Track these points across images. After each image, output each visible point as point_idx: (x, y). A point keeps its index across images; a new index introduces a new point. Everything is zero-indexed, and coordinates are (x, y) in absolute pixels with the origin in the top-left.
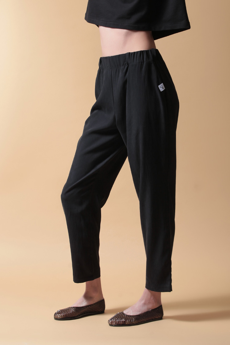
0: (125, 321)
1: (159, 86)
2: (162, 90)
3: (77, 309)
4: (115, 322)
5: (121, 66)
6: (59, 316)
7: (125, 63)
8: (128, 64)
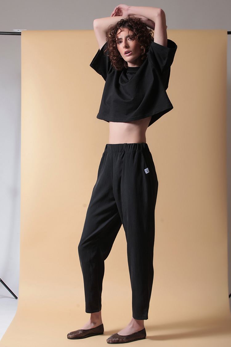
0: (118, 340)
1: (145, 170)
2: (147, 172)
3: (84, 331)
4: (111, 340)
5: (119, 152)
6: (71, 336)
7: (122, 150)
8: (124, 152)
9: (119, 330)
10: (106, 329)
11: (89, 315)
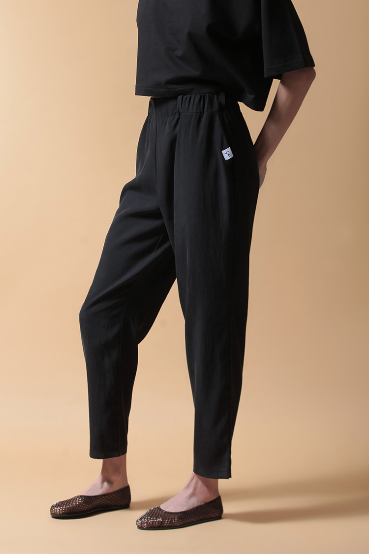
0: (162, 522)
1: (224, 152)
2: (227, 158)
3: (87, 499)
4: (147, 523)
5: (169, 116)
6: (58, 510)
8: (179, 113)
9: (164, 500)
10: (135, 497)
11: (100, 462)
